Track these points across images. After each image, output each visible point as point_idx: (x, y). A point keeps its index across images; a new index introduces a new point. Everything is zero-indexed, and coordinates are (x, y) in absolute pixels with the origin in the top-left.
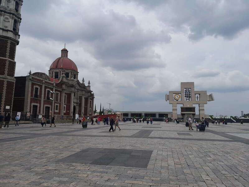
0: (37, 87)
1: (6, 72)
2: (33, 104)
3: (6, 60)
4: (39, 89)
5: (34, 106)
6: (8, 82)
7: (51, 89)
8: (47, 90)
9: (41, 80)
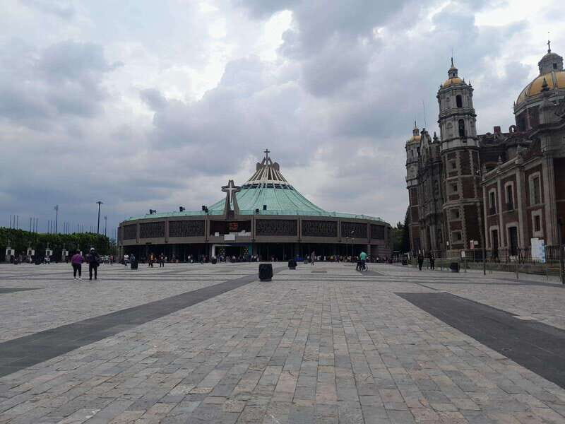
0: (493, 190)
2: (491, 229)
4: (495, 193)
5: (494, 232)
7: (513, 178)
8: (505, 187)
9: (496, 172)
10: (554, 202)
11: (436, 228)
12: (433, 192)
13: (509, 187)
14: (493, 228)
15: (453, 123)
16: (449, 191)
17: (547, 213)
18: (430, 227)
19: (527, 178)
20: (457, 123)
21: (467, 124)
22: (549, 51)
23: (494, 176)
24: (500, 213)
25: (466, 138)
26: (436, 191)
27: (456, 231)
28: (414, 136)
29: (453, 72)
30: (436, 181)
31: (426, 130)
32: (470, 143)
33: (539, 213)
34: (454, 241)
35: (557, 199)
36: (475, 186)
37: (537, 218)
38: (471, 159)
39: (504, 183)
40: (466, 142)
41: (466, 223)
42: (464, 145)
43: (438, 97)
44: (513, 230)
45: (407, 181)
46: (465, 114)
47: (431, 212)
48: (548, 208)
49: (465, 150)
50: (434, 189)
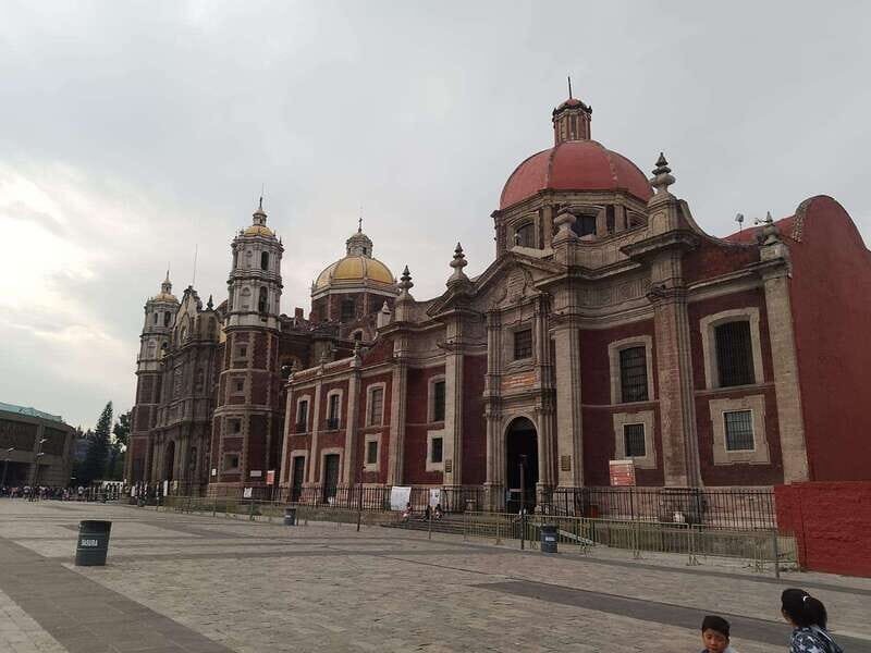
0: (305, 398)
2: (293, 455)
4: (309, 403)
5: (297, 459)
7: (344, 385)
8: (328, 396)
9: (315, 373)
10: (403, 425)
11: (189, 446)
12: (194, 387)
13: (333, 397)
14: (296, 453)
15: (252, 290)
16: (228, 390)
17: (393, 440)
18: (177, 444)
19: (364, 389)
20: (258, 290)
21: (271, 295)
22: (360, 230)
23: (312, 378)
24: (315, 434)
25: (267, 315)
26: (199, 386)
27: (232, 453)
28: (163, 292)
29: (260, 217)
30: (201, 370)
31: (194, 289)
32: (271, 323)
33: (378, 438)
34: (227, 469)
35: (407, 421)
36: (269, 388)
37: (373, 445)
38: (269, 347)
39: (328, 390)
40: (265, 321)
41: (249, 443)
42: (263, 324)
43: (234, 246)
44: (331, 460)
45: (138, 362)
46: (270, 281)
47: (185, 418)
48: (394, 433)
49: (262, 332)
50: (196, 383)
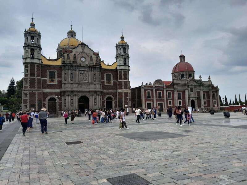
0: (149, 91)
1: (123, 88)
2: (147, 102)
3: (122, 81)
4: (151, 92)
5: (148, 103)
6: (124, 92)
7: (162, 90)
8: (158, 92)
19: (166, 92)
23: (152, 87)
24: (155, 99)
29: (122, 38)
